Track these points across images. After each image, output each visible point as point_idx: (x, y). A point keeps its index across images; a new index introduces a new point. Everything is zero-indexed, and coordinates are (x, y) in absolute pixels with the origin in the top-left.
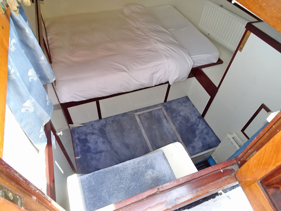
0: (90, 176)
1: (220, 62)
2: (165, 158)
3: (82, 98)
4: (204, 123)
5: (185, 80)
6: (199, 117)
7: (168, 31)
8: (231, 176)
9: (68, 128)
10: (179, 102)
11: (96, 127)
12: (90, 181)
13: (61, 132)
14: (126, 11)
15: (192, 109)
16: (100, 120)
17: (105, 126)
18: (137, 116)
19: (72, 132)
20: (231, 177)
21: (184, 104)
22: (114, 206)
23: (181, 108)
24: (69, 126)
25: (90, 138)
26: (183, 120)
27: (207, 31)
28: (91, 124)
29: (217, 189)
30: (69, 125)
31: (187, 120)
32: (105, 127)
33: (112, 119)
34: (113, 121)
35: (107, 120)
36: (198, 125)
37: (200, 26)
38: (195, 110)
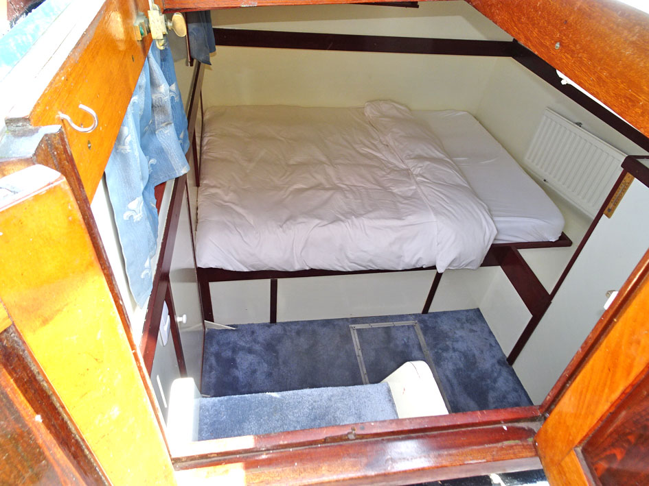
0: (222, 401)
1: (564, 241)
2: (391, 400)
3: (243, 264)
4: (510, 378)
5: (474, 268)
6: (499, 362)
7: (452, 161)
8: (525, 444)
9: (202, 328)
10: (458, 320)
11: (260, 339)
12: (218, 412)
13: (185, 316)
14: (369, 112)
15: (487, 339)
16: (271, 326)
17: (279, 339)
18: (355, 331)
19: (208, 337)
20: (523, 445)
21: (467, 325)
22: (253, 440)
23: (459, 333)
24: (204, 323)
25: (242, 359)
26: (460, 360)
27: (543, 173)
28: (250, 330)
29: (487, 462)
30: (205, 321)
31: (470, 361)
32: (279, 342)
33: (298, 327)
34: (298, 333)
35: (287, 327)
36: (495, 381)
37: (527, 160)
38: (494, 344)
